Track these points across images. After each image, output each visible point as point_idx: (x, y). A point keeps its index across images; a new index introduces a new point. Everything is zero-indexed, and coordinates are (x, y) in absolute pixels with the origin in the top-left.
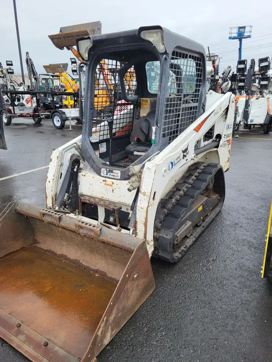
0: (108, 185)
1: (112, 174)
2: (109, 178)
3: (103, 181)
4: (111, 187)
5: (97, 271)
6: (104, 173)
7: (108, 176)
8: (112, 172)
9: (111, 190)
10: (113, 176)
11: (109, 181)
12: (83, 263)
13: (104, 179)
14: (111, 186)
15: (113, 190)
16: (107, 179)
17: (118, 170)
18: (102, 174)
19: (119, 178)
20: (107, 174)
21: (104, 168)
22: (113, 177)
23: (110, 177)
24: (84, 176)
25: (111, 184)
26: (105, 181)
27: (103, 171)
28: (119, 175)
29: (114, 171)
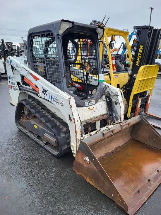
0: (91, 109)
1: (91, 103)
2: (90, 106)
3: (88, 108)
5: (116, 149)
7: (90, 105)
8: (91, 102)
9: (93, 111)
11: (91, 107)
12: (110, 152)
13: (88, 107)
14: (93, 109)
16: (90, 107)
18: (86, 105)
20: (89, 104)
21: (86, 101)
22: (92, 104)
25: (92, 108)
26: (89, 108)
27: (87, 103)
28: (94, 102)
29: (92, 101)
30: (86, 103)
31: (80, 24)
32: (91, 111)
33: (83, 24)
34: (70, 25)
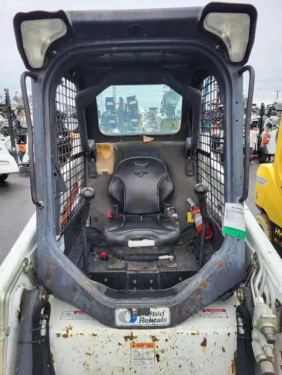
0: (141, 346)
1: (147, 317)
3: (126, 338)
4: (150, 350)
6: (123, 320)
7: (137, 323)
9: (153, 355)
10: (151, 321)
11: (143, 336)
13: (127, 332)
14: (150, 346)
15: (158, 356)
16: (135, 332)
17: (162, 305)
18: (118, 322)
19: (168, 322)
20: (133, 320)
22: (151, 325)
23: (144, 324)
24: (65, 336)
25: (150, 341)
26: (131, 338)
27: (122, 315)
28: (167, 315)
29: (152, 310)
30: (118, 312)
31: (100, 13)
32: (140, 350)
33: (116, 13)
34: (58, 29)
